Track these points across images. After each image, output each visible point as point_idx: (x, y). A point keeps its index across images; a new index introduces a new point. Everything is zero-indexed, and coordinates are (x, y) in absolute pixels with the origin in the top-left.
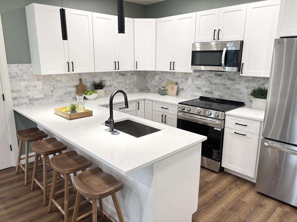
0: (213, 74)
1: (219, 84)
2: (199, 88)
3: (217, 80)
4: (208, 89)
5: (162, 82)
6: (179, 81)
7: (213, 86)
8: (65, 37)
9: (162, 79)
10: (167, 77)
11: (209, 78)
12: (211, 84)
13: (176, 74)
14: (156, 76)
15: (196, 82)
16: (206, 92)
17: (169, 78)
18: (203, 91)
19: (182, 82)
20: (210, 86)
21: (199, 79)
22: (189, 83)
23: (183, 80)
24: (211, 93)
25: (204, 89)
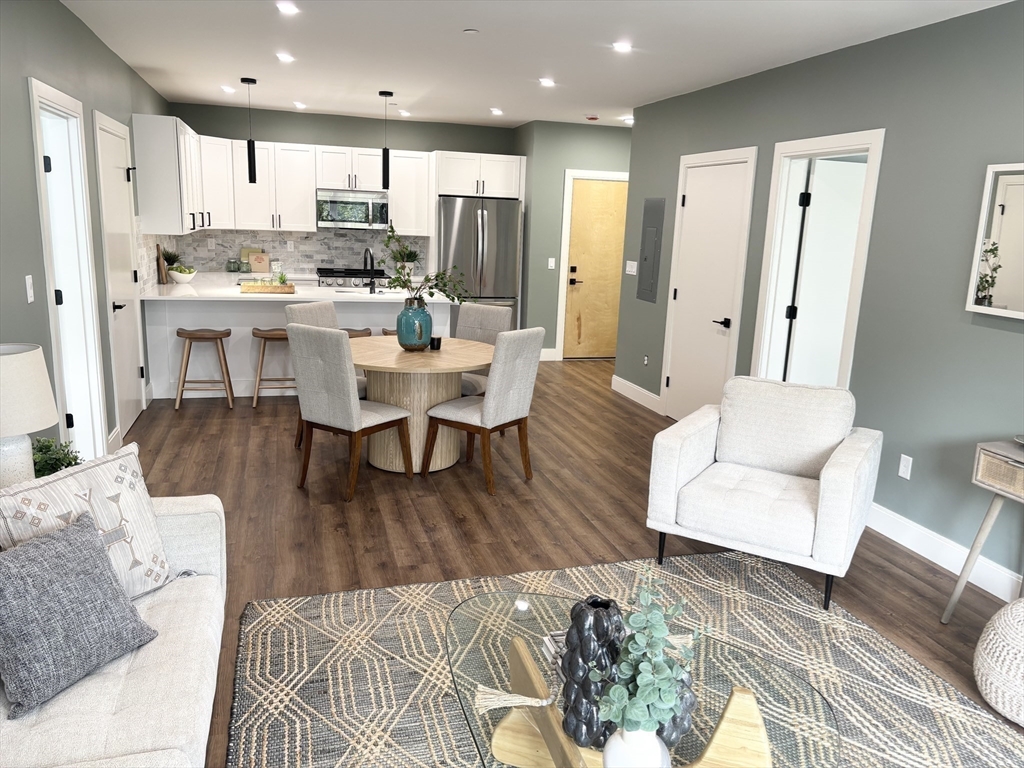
0: (331, 235)
1: (343, 248)
2: (309, 257)
3: (339, 243)
4: (325, 257)
5: (226, 250)
6: (267, 247)
7: (333, 251)
8: (252, 179)
9: (225, 245)
10: (237, 242)
11: (326, 241)
12: (329, 248)
13: (261, 235)
14: (209, 240)
15: (303, 248)
16: (323, 261)
17: (244, 244)
18: (317, 261)
19: (274, 248)
20: (329, 252)
21: (307, 242)
22: (289, 250)
23: (277, 244)
24: (332, 262)
25: (318, 257)
